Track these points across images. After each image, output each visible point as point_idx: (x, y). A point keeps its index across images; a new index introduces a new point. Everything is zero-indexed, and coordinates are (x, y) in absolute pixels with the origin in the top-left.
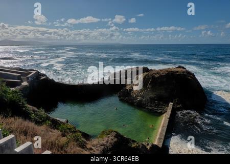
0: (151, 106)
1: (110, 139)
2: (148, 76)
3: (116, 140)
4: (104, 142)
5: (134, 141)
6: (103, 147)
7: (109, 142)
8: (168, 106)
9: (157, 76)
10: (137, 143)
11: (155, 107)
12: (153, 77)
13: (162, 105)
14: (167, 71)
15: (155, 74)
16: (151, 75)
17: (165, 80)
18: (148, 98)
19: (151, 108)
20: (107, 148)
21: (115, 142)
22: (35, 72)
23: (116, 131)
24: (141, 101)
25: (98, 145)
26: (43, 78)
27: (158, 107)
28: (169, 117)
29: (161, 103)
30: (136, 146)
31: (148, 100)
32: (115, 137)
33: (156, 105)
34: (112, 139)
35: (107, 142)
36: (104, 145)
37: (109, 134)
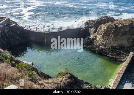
0: (111, 55)
1: (64, 80)
2: (112, 26)
3: (69, 80)
4: (58, 82)
5: (87, 83)
6: (56, 85)
7: (63, 82)
8: (128, 55)
9: (120, 25)
10: (90, 85)
11: (116, 55)
12: (116, 27)
13: (123, 54)
14: (131, 21)
15: (119, 24)
16: (115, 25)
17: (127, 29)
18: (109, 46)
19: (112, 56)
20: (60, 86)
21: (68, 82)
22: (6, 19)
23: (71, 73)
24: (103, 49)
25: (53, 83)
26: (13, 25)
27: (118, 56)
28: (127, 65)
29: (122, 52)
30: (89, 87)
31: (109, 49)
32: (69, 78)
33: (117, 54)
34: (66, 80)
35: (61, 81)
36: (58, 84)
37: (64, 76)
